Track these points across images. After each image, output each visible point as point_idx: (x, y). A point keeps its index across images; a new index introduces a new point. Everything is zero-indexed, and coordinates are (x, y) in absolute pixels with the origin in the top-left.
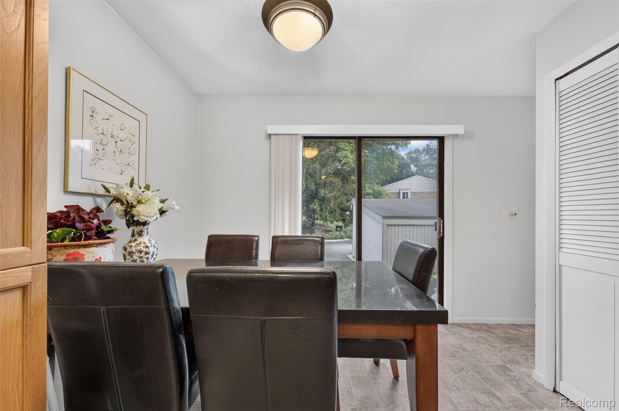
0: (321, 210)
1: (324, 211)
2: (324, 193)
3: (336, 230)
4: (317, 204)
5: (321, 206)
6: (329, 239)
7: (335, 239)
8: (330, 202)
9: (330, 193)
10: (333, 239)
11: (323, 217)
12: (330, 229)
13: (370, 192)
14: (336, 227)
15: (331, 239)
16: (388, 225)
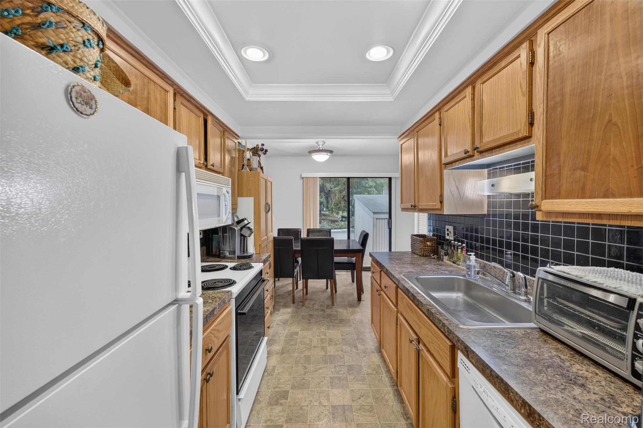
0: (328, 202)
1: (330, 203)
2: (330, 186)
3: (342, 221)
4: (324, 197)
5: (327, 198)
6: (335, 229)
7: (340, 229)
8: (335, 195)
9: (335, 187)
10: (338, 229)
11: (330, 209)
12: (336, 219)
13: (372, 184)
14: (341, 218)
15: (337, 229)
16: (377, 219)
